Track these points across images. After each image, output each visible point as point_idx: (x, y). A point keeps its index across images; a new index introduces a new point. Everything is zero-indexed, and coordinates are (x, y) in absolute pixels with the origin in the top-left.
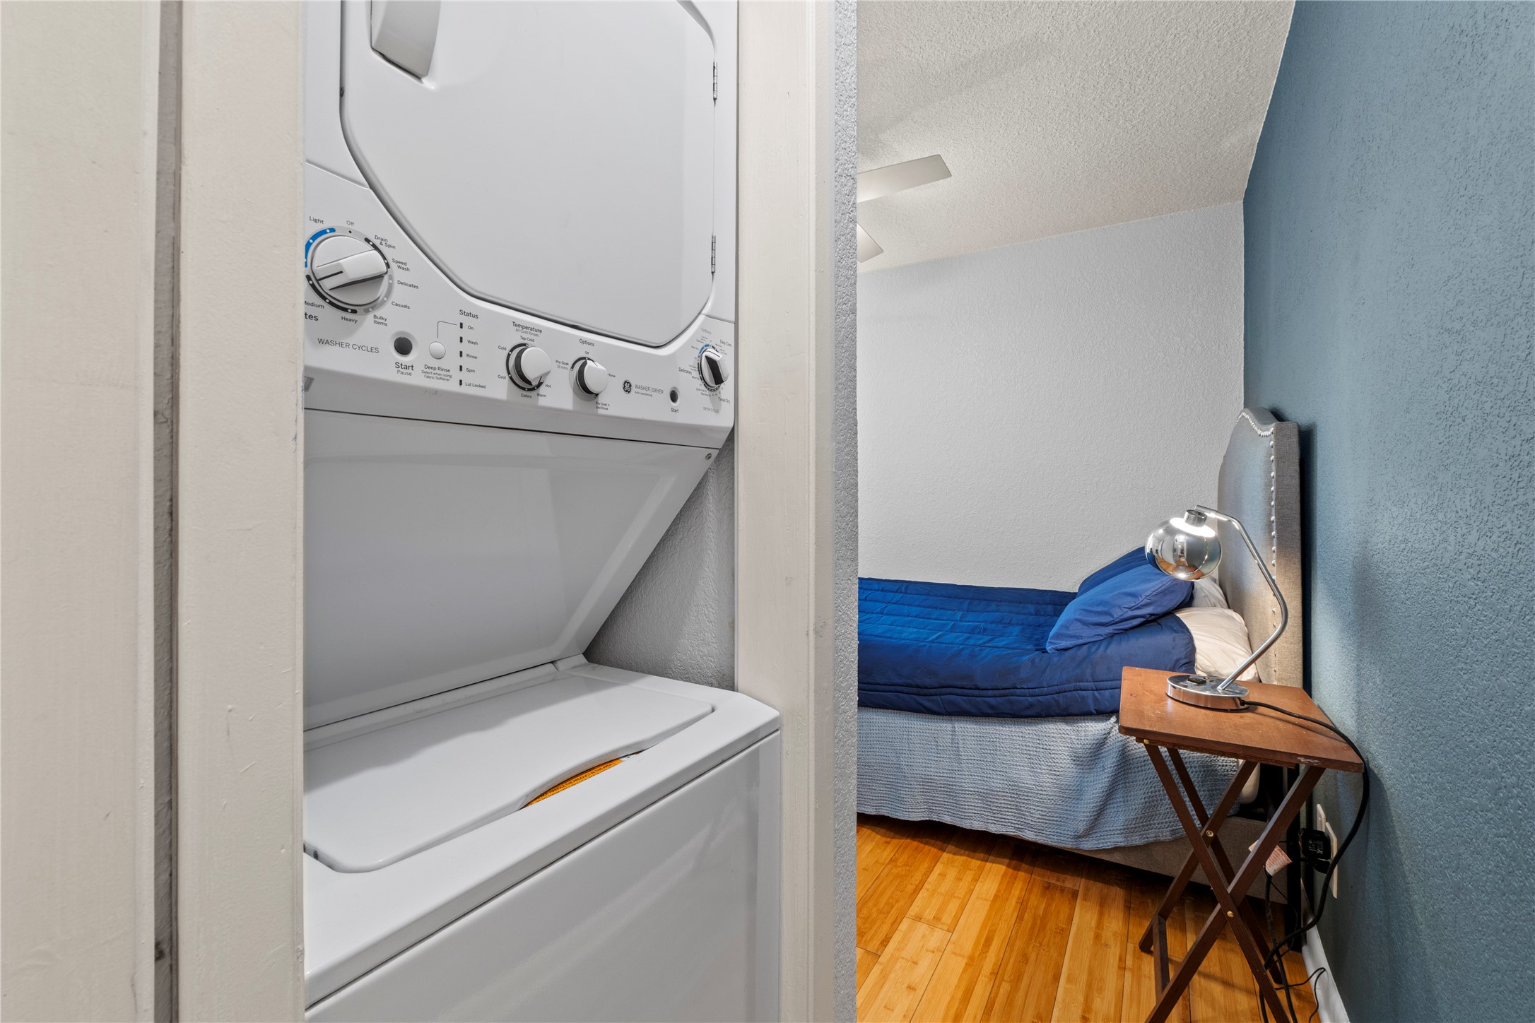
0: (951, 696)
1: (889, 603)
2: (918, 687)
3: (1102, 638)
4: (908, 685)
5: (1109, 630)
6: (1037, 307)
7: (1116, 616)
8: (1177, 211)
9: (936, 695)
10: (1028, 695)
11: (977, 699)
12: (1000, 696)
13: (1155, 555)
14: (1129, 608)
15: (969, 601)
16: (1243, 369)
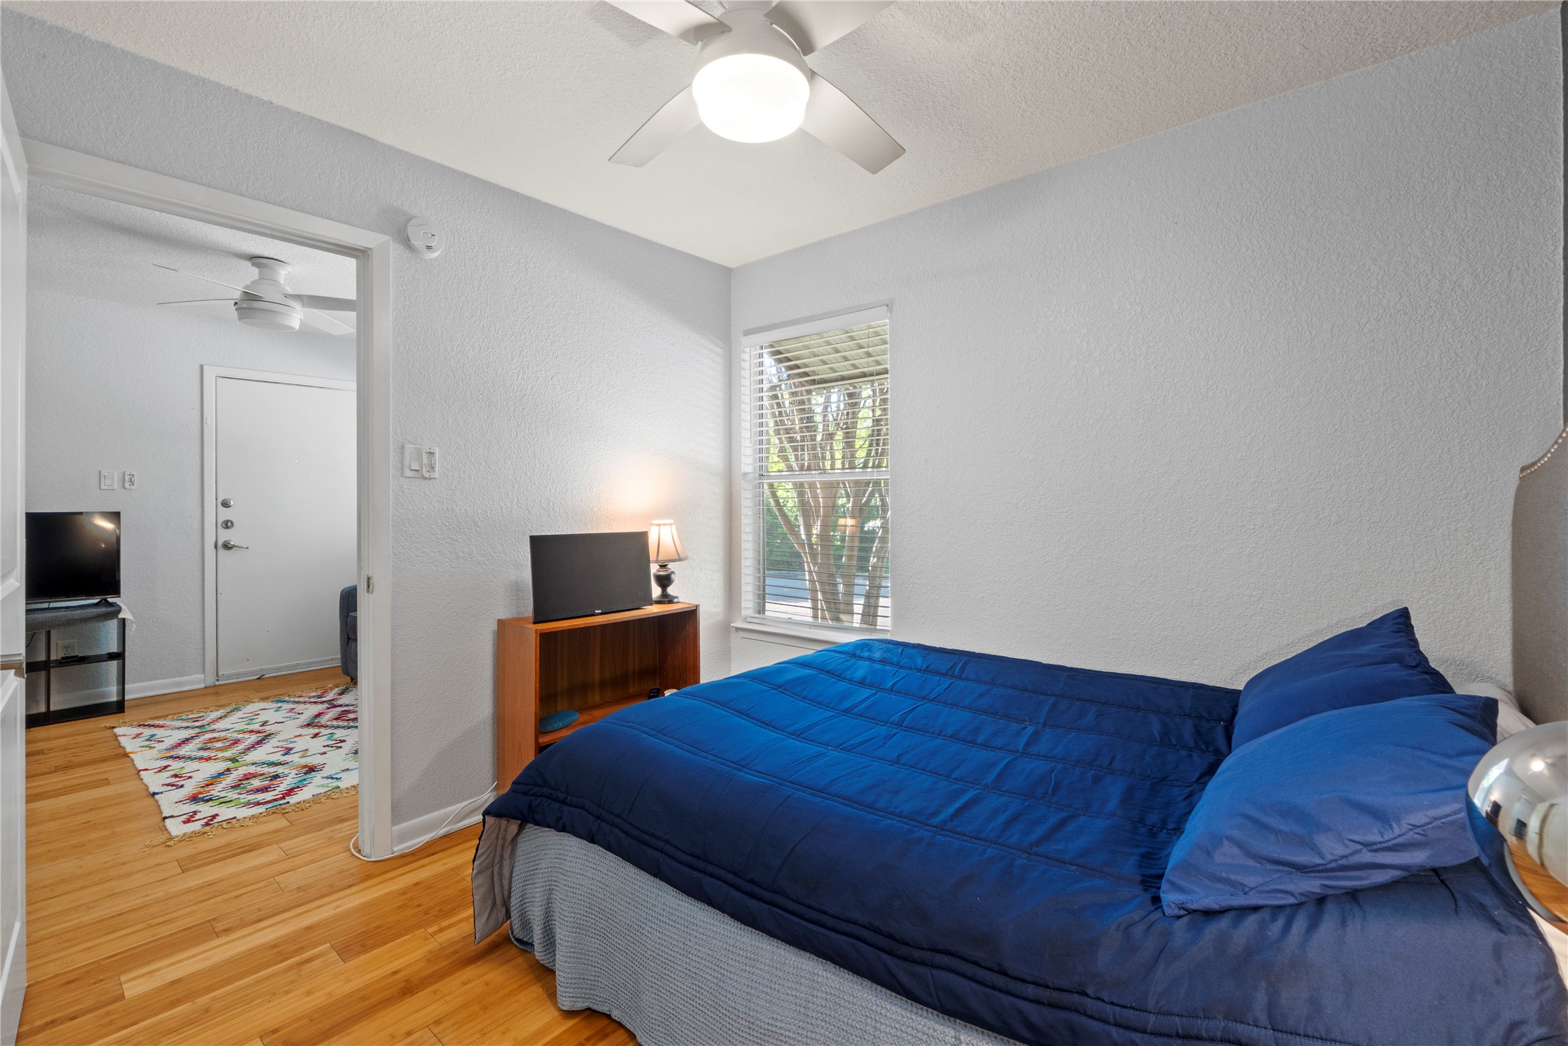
0: (951, 975)
1: (924, 698)
2: (890, 936)
3: (1292, 900)
4: (876, 930)
5: (1312, 885)
6: (1170, 235)
7: (1329, 857)
8: (1424, 46)
9: (923, 963)
10: (1111, 1019)
11: (1003, 997)
12: (1051, 1005)
13: (1511, 839)
14: (1365, 845)
15: (1053, 699)
16: (1562, 310)
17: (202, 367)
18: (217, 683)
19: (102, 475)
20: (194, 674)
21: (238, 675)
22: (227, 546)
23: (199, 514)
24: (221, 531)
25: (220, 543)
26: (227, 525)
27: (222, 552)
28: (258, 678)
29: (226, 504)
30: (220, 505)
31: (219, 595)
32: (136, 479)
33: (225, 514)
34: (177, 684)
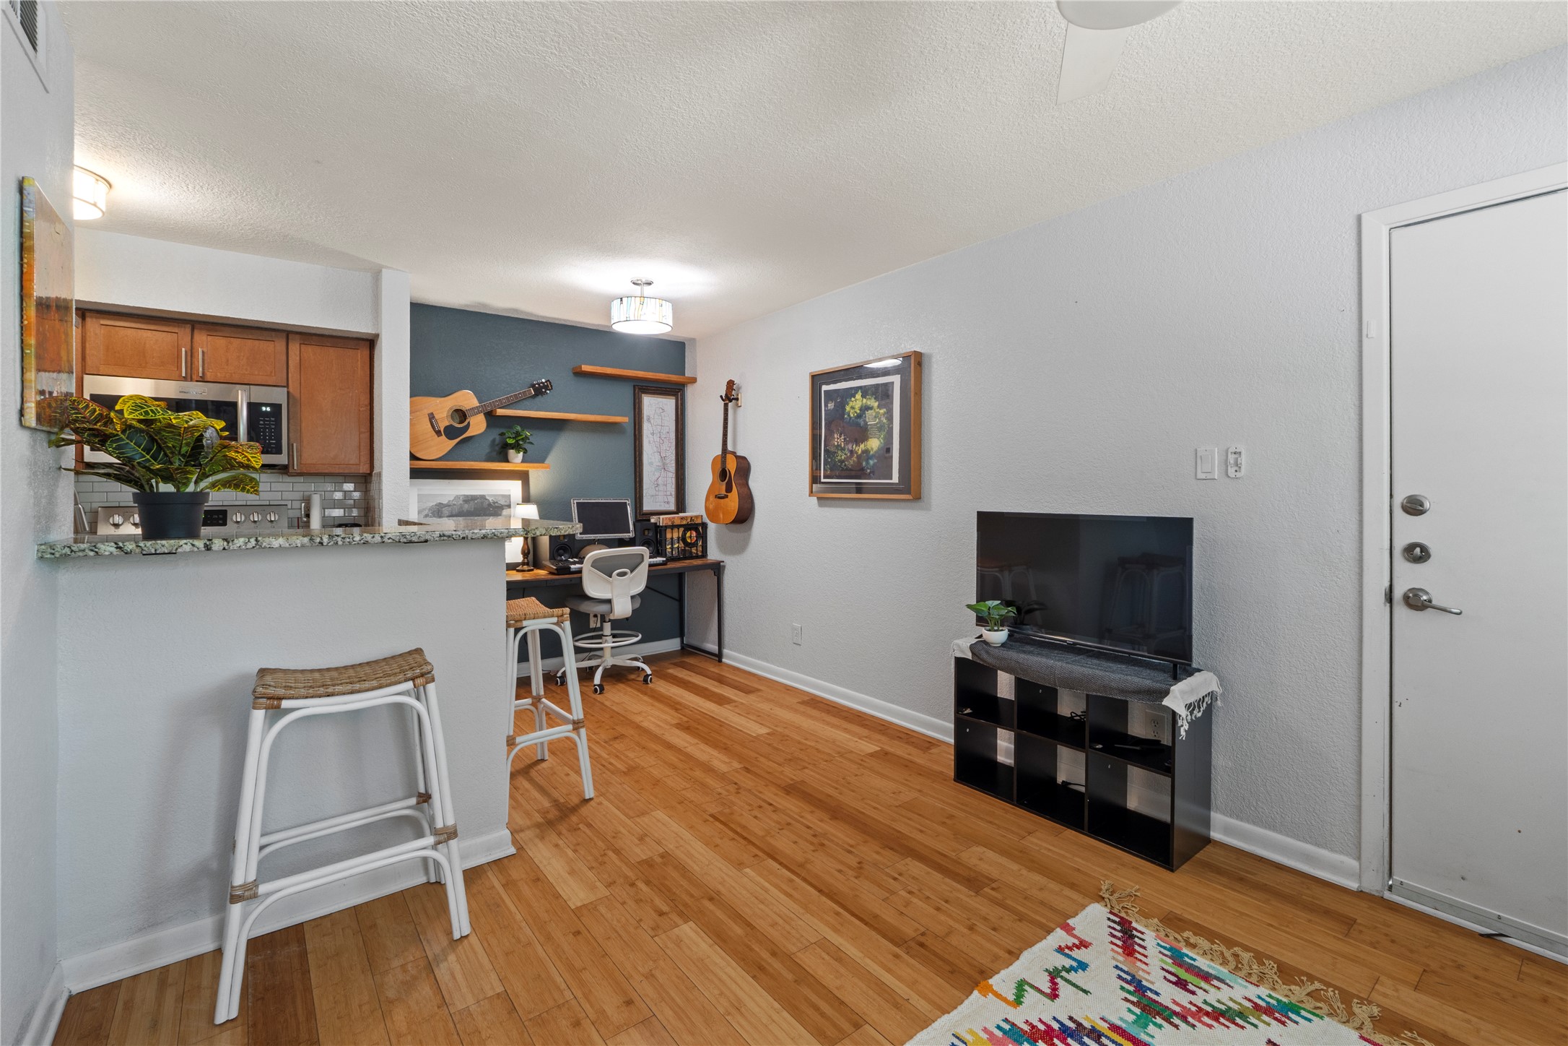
17: (1359, 219)
18: (1387, 895)
19: (1199, 454)
20: (1341, 853)
21: (1436, 902)
22: (1416, 601)
23: (1354, 527)
24: (1402, 565)
25: (1398, 593)
26: (1417, 554)
27: (1401, 612)
28: (1489, 936)
29: (1414, 507)
30: (1398, 512)
31: (1396, 706)
32: (1244, 460)
33: (1411, 530)
34: (1308, 858)
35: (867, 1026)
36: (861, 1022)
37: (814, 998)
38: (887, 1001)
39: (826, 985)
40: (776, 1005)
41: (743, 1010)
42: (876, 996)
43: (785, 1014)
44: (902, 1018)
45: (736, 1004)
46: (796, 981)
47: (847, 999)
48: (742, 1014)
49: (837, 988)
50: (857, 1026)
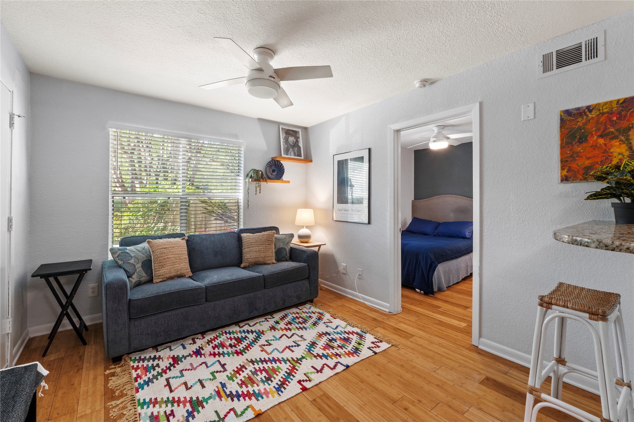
35: (311, 400)
36: (313, 402)
37: (331, 411)
38: (301, 410)
39: (325, 417)
40: (346, 408)
41: (359, 407)
42: (305, 412)
43: (342, 405)
44: (297, 403)
45: (362, 408)
46: (339, 419)
47: (317, 411)
48: (359, 405)
49: (321, 415)
50: (314, 400)
